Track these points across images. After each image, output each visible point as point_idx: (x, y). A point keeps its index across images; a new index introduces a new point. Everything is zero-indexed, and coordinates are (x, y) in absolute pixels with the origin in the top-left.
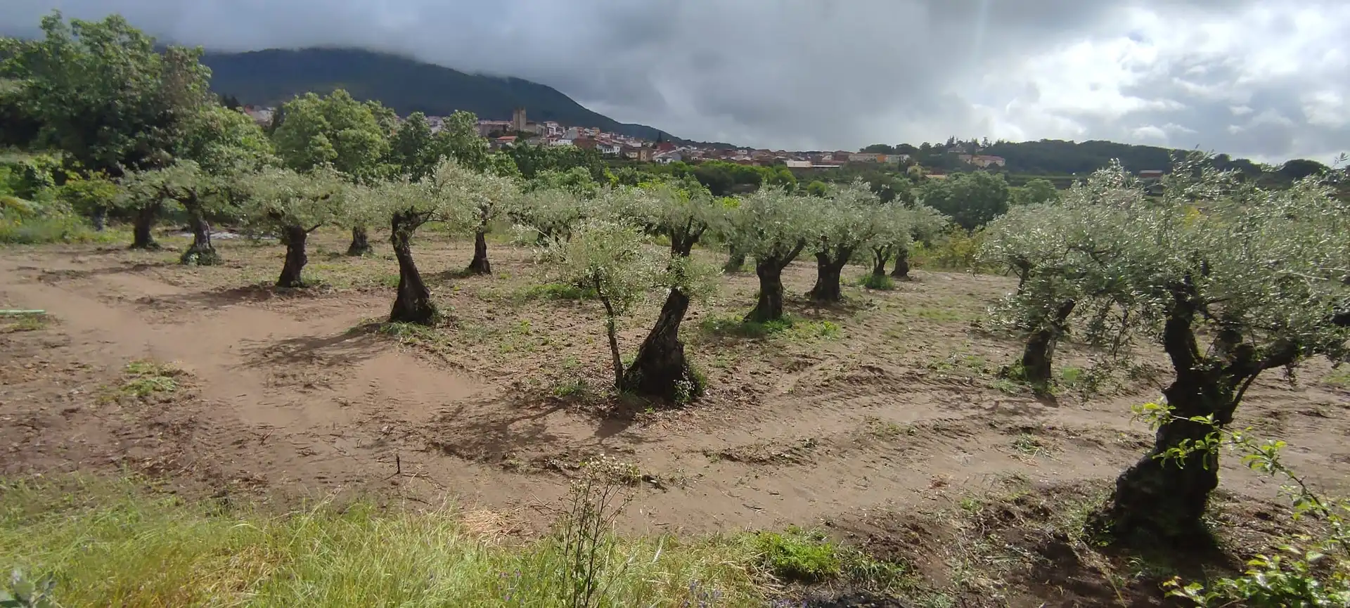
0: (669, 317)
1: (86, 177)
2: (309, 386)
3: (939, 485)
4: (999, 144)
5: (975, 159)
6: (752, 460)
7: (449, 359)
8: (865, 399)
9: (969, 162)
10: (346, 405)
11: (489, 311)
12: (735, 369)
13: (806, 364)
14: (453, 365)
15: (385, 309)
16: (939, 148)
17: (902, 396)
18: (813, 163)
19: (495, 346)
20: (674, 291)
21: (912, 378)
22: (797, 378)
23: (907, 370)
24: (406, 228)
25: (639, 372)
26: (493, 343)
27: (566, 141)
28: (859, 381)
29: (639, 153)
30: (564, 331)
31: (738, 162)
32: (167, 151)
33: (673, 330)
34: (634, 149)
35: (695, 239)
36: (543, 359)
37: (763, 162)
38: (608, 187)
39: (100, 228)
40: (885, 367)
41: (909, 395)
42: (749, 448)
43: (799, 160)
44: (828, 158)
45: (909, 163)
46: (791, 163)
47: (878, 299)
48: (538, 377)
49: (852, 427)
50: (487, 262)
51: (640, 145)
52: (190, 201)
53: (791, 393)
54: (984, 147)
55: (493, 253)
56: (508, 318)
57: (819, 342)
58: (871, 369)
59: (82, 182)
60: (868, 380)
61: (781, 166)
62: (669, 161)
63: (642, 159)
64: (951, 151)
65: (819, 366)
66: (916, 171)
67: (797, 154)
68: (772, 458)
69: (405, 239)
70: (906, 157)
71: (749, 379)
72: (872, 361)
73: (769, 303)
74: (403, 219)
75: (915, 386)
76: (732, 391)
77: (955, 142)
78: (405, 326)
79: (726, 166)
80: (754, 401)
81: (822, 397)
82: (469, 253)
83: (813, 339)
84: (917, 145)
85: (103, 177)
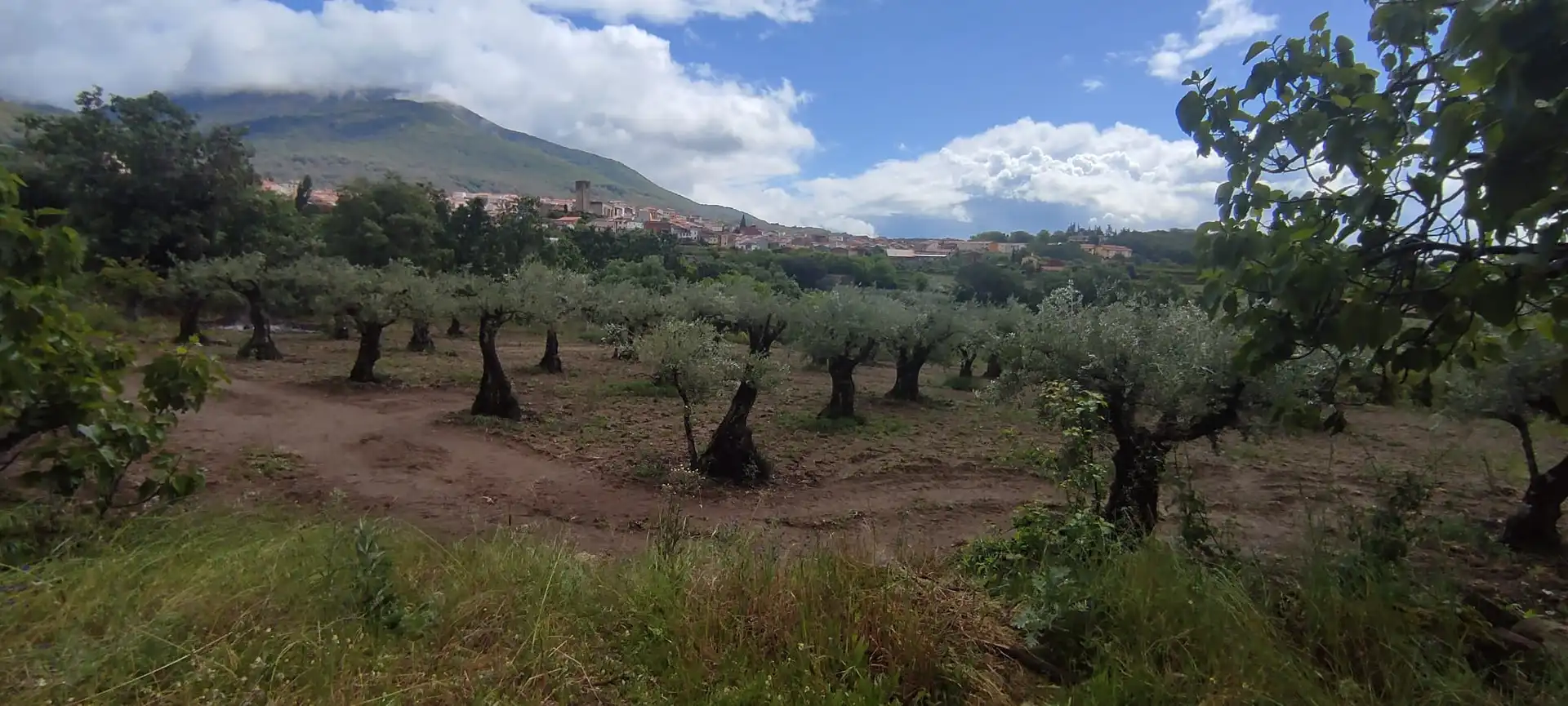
0: (738, 408)
1: (124, 265)
2: (413, 467)
3: (959, 544)
4: (1124, 232)
5: (1099, 250)
6: (806, 526)
7: (535, 447)
8: (919, 485)
9: (1092, 252)
10: (450, 482)
11: (565, 407)
12: (801, 458)
13: (870, 456)
14: (540, 452)
15: (469, 403)
16: (1059, 237)
17: (954, 482)
18: (915, 252)
19: (578, 437)
20: (743, 384)
21: (966, 467)
22: (859, 468)
23: (964, 462)
24: (493, 325)
25: (712, 457)
26: (576, 434)
27: (637, 224)
28: (917, 469)
29: (720, 238)
30: (641, 425)
31: (832, 250)
32: (205, 236)
33: (742, 419)
34: (712, 234)
35: (774, 337)
36: (622, 448)
37: (860, 250)
38: (684, 281)
39: (135, 319)
40: (944, 459)
41: (958, 481)
42: (805, 518)
43: (901, 248)
44: (934, 247)
45: (1024, 253)
46: (891, 252)
47: (959, 399)
48: (618, 462)
49: (898, 505)
50: (558, 359)
51: (721, 229)
52: (253, 293)
53: (849, 479)
54: (1108, 236)
55: (564, 350)
56: (585, 414)
57: (888, 438)
58: (930, 460)
59: (121, 270)
60: (925, 468)
61: (881, 255)
62: (753, 248)
63: (723, 245)
64: (1071, 239)
65: (881, 458)
66: (1032, 262)
67: (899, 241)
68: (823, 524)
69: (492, 335)
70: (1022, 245)
71: (814, 467)
72: (933, 453)
73: (841, 400)
74: (492, 317)
75: (969, 475)
76: (796, 476)
77: (1076, 230)
78: (488, 418)
79: (819, 254)
80: (815, 483)
81: (877, 482)
82: (541, 350)
83: (881, 434)
84: (1034, 232)
85: (141, 265)
